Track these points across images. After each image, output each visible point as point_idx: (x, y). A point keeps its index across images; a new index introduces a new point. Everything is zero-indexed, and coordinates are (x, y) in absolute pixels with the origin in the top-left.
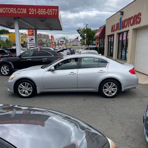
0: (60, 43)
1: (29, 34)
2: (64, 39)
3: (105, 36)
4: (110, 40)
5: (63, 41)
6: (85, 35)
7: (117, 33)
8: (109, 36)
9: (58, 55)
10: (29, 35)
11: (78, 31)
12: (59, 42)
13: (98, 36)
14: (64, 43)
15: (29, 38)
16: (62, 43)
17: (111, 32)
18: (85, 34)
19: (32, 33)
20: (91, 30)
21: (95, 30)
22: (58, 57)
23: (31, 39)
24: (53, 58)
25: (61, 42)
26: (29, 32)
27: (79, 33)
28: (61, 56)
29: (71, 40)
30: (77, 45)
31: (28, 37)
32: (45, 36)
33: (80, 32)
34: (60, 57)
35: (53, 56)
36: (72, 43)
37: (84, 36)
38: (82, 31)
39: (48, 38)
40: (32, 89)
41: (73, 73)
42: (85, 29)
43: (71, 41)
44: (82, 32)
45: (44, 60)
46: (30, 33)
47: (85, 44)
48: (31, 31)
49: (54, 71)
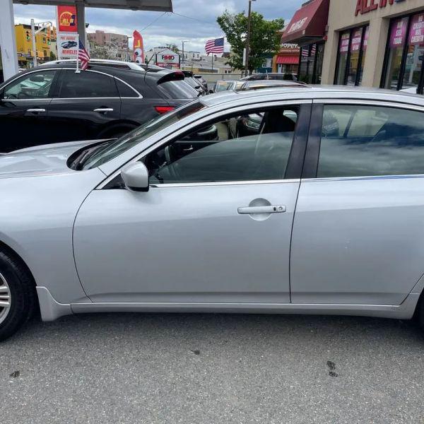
0: (163, 61)
1: (61, 24)
2: (173, 50)
3: (324, 33)
4: (345, 49)
5: (170, 57)
6: (243, 35)
7: (383, 18)
8: (340, 33)
9: (159, 95)
10: (62, 29)
11: (220, 20)
12: (160, 60)
13: (301, 31)
14: (174, 61)
15: (63, 38)
16: (169, 61)
17: (356, 15)
18: (242, 32)
19: (72, 21)
20: (263, 19)
21: (277, 21)
22: (163, 101)
23: (69, 42)
24: (140, 107)
25: (165, 57)
26: (62, 20)
27: (224, 30)
28: (175, 97)
29: (196, 55)
30: (212, 71)
31: (59, 35)
32: (114, 40)
33: (227, 26)
34: (171, 101)
35: (141, 97)
36: (200, 63)
37: (239, 38)
38: (232, 21)
39: (124, 46)
40: (8, 297)
41: (268, 204)
42: (246, 15)
43: (196, 58)
44: (233, 26)
45: (102, 113)
46: (66, 22)
47: (244, 64)
48: (66, 17)
49: (146, 189)
